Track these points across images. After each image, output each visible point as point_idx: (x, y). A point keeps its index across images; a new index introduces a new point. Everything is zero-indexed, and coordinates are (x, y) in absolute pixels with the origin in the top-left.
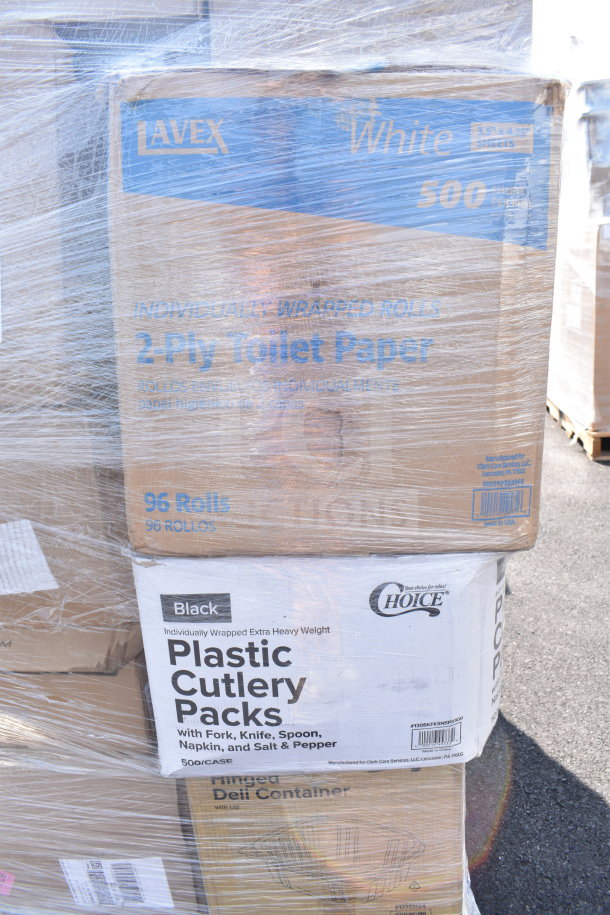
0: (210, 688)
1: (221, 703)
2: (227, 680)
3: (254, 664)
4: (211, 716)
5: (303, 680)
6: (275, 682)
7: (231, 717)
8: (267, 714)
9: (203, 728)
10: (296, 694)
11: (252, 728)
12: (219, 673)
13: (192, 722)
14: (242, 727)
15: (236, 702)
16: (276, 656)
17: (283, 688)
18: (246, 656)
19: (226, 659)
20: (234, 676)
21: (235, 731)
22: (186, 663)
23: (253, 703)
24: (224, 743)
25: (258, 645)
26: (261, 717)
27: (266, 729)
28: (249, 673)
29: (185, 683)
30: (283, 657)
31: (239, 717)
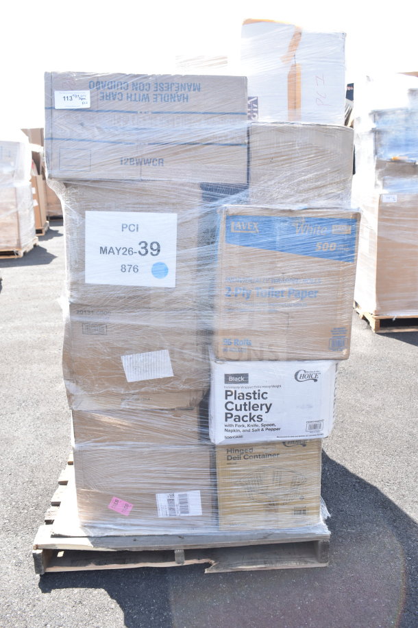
0: (239, 408)
1: (242, 413)
2: (245, 405)
3: (255, 398)
4: (238, 418)
5: (271, 405)
6: (262, 405)
7: (245, 419)
8: (258, 417)
9: (234, 423)
10: (268, 409)
11: (252, 422)
12: (242, 402)
13: (231, 421)
14: (248, 423)
15: (247, 413)
16: (262, 396)
17: (264, 407)
18: (252, 395)
19: (245, 397)
20: (247, 403)
21: (246, 424)
22: (231, 399)
23: (253, 413)
24: (241, 429)
25: (257, 392)
26: (256, 418)
27: (257, 423)
28: (253, 402)
29: (230, 406)
30: (265, 396)
31: (248, 419)
